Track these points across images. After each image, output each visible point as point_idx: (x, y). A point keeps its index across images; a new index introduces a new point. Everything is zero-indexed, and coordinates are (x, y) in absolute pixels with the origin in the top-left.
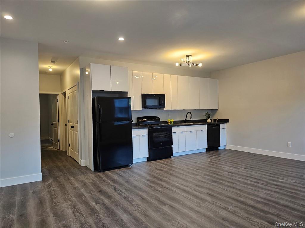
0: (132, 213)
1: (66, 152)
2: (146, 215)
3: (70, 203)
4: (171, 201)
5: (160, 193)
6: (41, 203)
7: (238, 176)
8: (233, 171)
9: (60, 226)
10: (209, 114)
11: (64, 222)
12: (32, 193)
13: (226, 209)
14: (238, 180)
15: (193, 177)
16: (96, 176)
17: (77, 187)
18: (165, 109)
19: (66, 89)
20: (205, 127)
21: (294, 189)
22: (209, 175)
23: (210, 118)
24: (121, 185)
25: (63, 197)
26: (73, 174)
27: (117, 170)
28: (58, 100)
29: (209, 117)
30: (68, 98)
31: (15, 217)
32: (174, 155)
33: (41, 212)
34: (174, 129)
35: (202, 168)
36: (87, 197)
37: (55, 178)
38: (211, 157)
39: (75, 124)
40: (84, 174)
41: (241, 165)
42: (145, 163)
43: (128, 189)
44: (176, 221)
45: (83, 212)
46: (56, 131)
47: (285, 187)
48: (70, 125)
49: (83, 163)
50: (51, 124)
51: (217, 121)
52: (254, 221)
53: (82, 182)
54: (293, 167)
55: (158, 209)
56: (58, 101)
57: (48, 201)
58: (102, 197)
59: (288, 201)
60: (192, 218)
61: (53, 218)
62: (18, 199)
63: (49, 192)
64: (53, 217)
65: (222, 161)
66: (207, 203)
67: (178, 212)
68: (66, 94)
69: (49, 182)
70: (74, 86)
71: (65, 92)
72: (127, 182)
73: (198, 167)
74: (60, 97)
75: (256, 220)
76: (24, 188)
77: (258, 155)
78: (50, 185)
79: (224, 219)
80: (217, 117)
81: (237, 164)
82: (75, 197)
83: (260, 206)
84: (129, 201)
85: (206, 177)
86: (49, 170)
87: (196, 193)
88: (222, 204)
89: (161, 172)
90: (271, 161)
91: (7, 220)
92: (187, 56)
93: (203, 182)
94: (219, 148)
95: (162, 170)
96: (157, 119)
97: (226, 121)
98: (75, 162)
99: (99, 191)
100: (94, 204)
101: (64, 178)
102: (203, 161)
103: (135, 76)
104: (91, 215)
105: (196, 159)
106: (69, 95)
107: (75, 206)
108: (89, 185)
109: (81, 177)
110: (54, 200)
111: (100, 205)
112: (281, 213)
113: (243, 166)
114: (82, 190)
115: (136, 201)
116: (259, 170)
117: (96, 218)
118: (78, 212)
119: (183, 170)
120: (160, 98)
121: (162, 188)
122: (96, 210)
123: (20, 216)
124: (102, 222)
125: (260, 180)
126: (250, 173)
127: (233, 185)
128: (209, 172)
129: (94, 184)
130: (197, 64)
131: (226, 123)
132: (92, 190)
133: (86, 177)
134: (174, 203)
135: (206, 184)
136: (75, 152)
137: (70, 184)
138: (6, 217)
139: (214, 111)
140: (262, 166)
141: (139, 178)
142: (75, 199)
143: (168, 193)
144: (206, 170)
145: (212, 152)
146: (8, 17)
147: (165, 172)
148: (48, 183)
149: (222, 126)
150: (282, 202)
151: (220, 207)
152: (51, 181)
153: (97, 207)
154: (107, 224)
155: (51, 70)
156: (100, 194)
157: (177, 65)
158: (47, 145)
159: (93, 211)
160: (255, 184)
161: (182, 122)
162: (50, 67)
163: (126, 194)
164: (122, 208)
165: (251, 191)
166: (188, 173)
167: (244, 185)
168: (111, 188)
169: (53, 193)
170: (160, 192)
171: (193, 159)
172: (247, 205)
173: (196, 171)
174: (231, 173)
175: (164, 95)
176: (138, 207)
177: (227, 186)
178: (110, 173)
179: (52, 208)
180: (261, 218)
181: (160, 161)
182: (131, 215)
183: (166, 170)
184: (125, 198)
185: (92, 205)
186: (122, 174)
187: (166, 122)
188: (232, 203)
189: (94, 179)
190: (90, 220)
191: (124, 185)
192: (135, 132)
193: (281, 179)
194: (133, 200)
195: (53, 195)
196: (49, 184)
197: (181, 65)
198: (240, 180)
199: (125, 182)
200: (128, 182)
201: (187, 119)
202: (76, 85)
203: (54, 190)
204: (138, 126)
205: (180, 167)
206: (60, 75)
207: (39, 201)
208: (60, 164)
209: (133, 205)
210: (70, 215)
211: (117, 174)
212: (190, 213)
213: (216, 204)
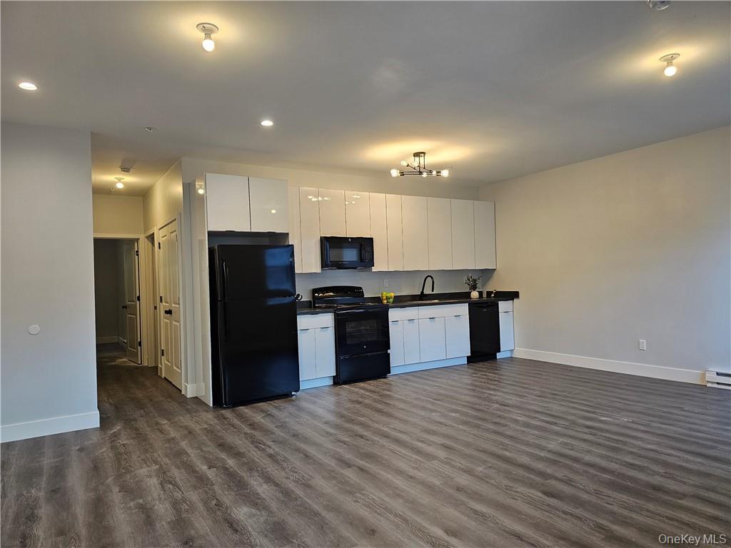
0: (280, 483)
1: (156, 368)
2: (307, 486)
3: (155, 467)
4: (363, 460)
5: (345, 446)
6: (96, 468)
7: (519, 412)
8: (510, 402)
9: (133, 507)
10: (475, 280)
11: (141, 501)
12: (78, 450)
13: (469, 472)
14: (516, 420)
15: (423, 414)
16: (217, 417)
17: (173, 439)
18: (374, 269)
19: (155, 228)
20: (464, 309)
21: (623, 435)
22: (456, 411)
23: (477, 290)
24: (267, 432)
25: (142, 457)
26: (167, 414)
27: (264, 404)
28: (137, 251)
29: (474, 288)
30: (160, 248)
31: (42, 494)
32: (393, 371)
33: (94, 485)
34: (393, 314)
35: (447, 396)
36: (193, 455)
37: (128, 422)
38: (474, 375)
39: (173, 305)
40: (190, 413)
41: (533, 389)
42: (327, 389)
43: (280, 439)
44: (364, 495)
45: (180, 483)
46: (133, 322)
47: (607, 431)
48: (163, 307)
49: (190, 391)
50: (123, 307)
51: (493, 295)
52: (517, 492)
53: (186, 428)
54: (643, 392)
55: (333, 474)
56: (138, 255)
57: (110, 464)
58: (223, 456)
59: (601, 456)
60: (397, 488)
61: (119, 494)
62: (49, 461)
63: (113, 448)
64: (119, 492)
65: (496, 383)
66: (435, 462)
67: (373, 478)
68: (155, 238)
69: (115, 430)
70: (171, 222)
71: (153, 234)
72: (281, 426)
73: (440, 394)
74: (143, 245)
75: (521, 489)
76: (60, 441)
77: (576, 370)
78: (115, 435)
79: (459, 489)
80: (496, 285)
81: (526, 388)
82: (167, 456)
83: (540, 466)
84: (277, 462)
85: (451, 414)
86: (116, 407)
87: (420, 444)
88: (465, 463)
89: (357, 406)
90: (602, 381)
91: (25, 499)
92: (417, 155)
93: (441, 423)
94: (499, 356)
95: (360, 403)
96: (356, 292)
97: (513, 296)
98: (175, 389)
99: (219, 445)
100: (205, 468)
101: (147, 422)
102: (454, 383)
103: (310, 197)
104: (195, 488)
105: (439, 380)
106: (162, 240)
107: (164, 473)
108: (199, 434)
109: (186, 420)
110: (123, 463)
111: (217, 469)
112: (577, 478)
113: (537, 392)
114: (184, 444)
115: (293, 460)
116: (568, 399)
117: (206, 492)
118: (170, 483)
119: (405, 402)
120: (361, 245)
121: (351, 436)
122: (208, 479)
123: (53, 491)
124: (217, 499)
125: (560, 417)
126: (546, 405)
127: (501, 429)
128: (460, 404)
129: (210, 432)
130: (438, 172)
131: (513, 300)
132: (204, 444)
133: (195, 419)
134: (367, 462)
135: (445, 428)
136: (175, 368)
137: (158, 433)
138: (23, 495)
139: (487, 273)
140: (577, 392)
141: (308, 418)
142: (167, 460)
143: (362, 446)
144: (455, 401)
145: (480, 365)
146: (28, 86)
147: (367, 406)
148: (112, 432)
149: (503, 306)
150: (587, 458)
151: (460, 469)
152: (119, 428)
153: (211, 474)
154: (227, 501)
155: (120, 186)
156: (219, 450)
157: (395, 173)
158: (115, 354)
159: (202, 480)
160: (548, 426)
161: (414, 298)
162: (119, 180)
163: (274, 449)
164: (262, 473)
165: (533, 438)
166: (415, 406)
167: (523, 429)
168: (244, 439)
169: (122, 450)
170: (345, 444)
171: (435, 379)
172: (515, 464)
173: (433, 404)
174: (505, 406)
175: (371, 239)
176: (293, 471)
177: (488, 430)
178: (246, 411)
179: (119, 476)
180: (532, 485)
181: (362, 384)
182: (277, 485)
183: (370, 402)
184: (271, 456)
185: (201, 470)
186: (274, 412)
187: (379, 299)
188: (485, 462)
189: (212, 423)
190: (194, 496)
191: (273, 433)
192: (303, 321)
193: (604, 416)
194: (286, 460)
195: (120, 454)
196: (114, 432)
197: (402, 174)
198: (519, 418)
199: (276, 427)
200: (283, 426)
201: (425, 292)
202: (175, 219)
203: (124, 445)
204: (315, 307)
205: (401, 395)
206: (142, 196)
207: (92, 466)
208: (139, 394)
209: (284, 469)
210: (153, 489)
211: (262, 411)
212: (395, 480)
213: (453, 463)
